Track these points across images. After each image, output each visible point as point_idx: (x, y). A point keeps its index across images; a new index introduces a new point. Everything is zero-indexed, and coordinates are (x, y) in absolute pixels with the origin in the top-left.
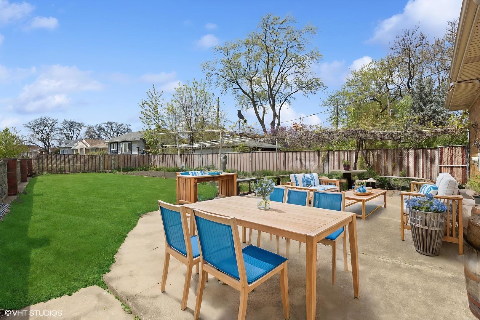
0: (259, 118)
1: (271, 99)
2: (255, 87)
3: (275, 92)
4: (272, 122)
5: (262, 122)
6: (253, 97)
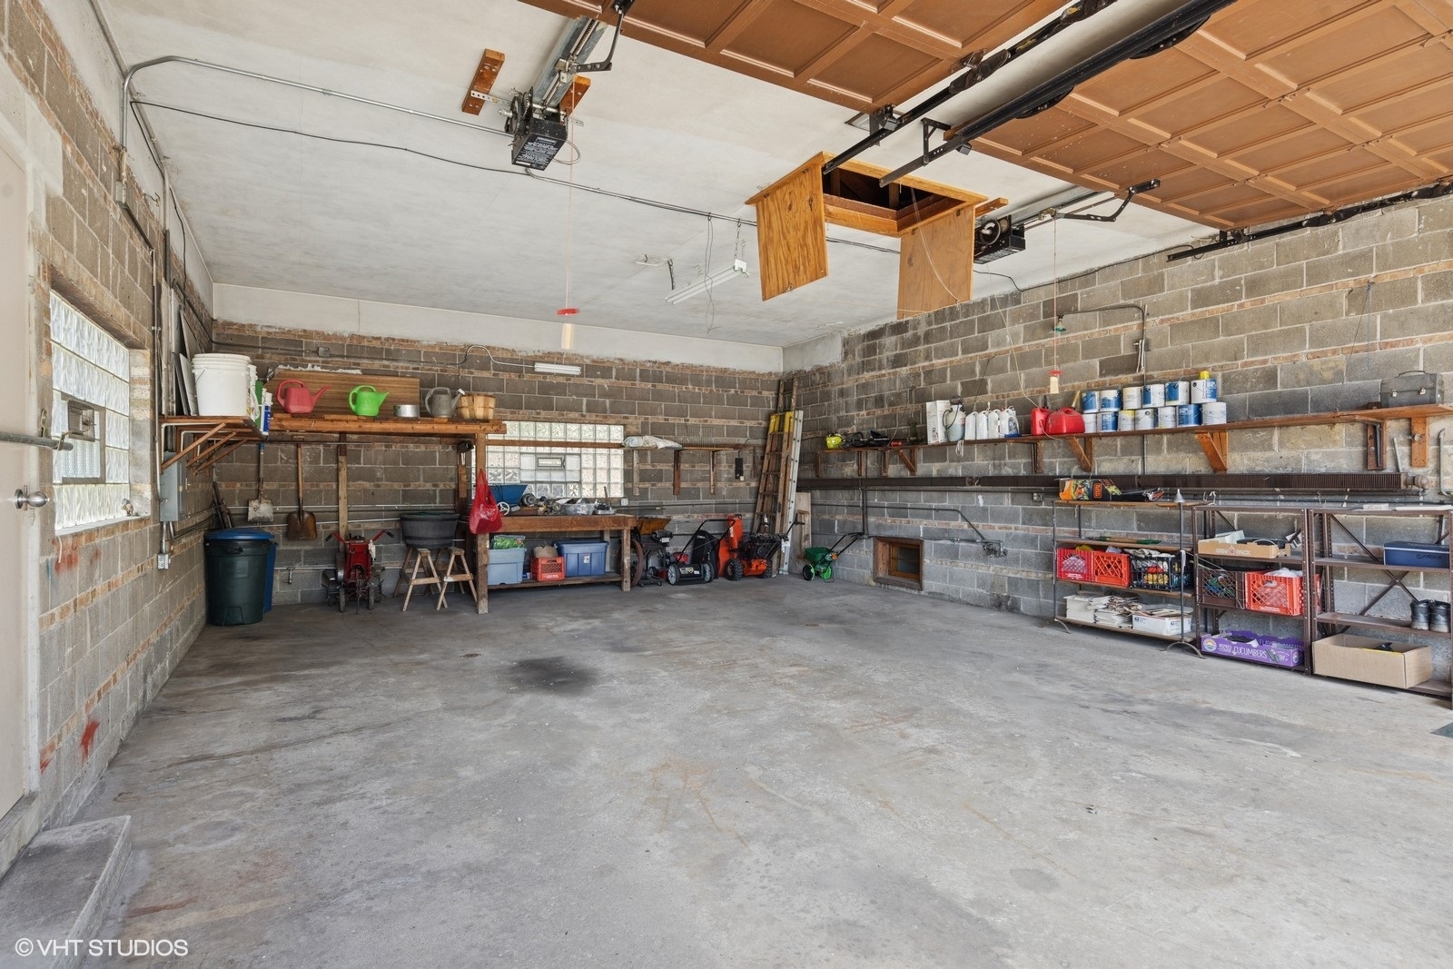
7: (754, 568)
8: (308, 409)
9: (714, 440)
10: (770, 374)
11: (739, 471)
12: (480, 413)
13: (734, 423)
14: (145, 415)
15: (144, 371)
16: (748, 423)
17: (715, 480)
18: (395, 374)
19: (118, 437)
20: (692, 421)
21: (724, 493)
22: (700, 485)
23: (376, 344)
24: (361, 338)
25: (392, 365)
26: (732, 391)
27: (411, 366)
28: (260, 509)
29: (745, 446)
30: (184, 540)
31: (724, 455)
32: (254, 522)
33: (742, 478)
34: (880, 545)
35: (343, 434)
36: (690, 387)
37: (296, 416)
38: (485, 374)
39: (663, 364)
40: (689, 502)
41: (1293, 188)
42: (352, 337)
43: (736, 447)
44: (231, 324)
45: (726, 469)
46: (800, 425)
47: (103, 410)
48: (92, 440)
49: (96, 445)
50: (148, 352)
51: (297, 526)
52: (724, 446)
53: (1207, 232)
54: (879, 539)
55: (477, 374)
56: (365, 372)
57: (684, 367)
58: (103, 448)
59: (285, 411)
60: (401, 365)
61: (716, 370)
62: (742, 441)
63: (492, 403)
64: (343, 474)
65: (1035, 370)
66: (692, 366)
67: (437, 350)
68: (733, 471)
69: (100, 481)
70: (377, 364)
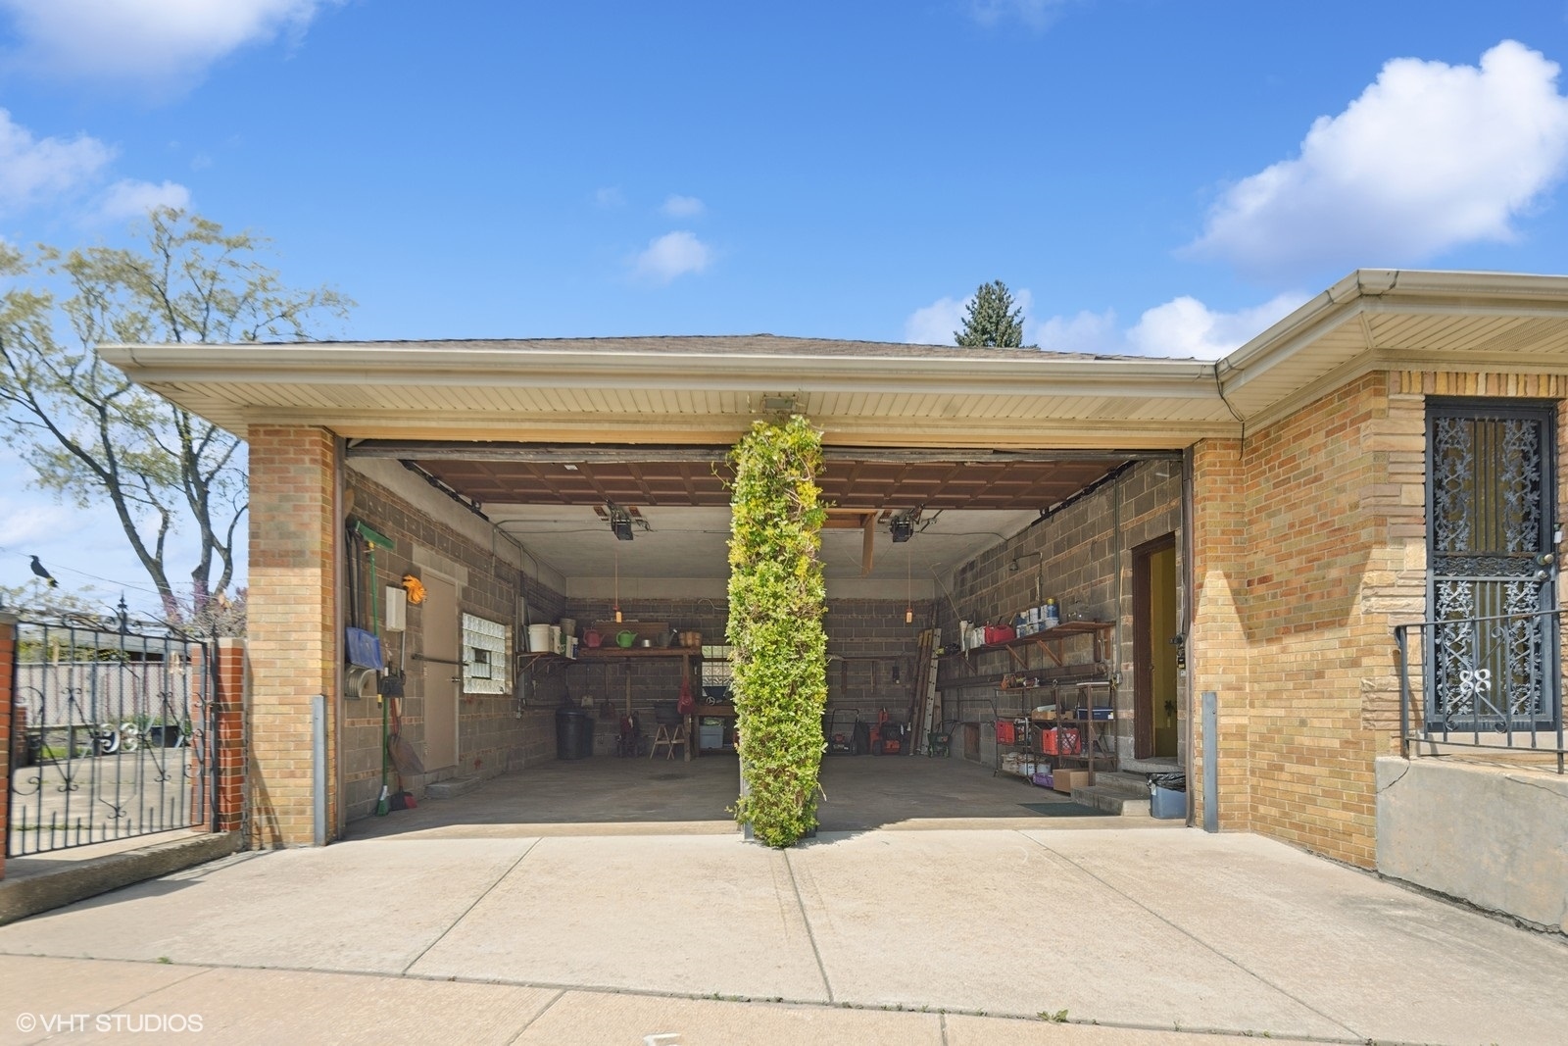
0: (140, 549)
1: (192, 485)
2: (117, 431)
3: (213, 465)
4: (200, 567)
5: (155, 567)
6: (113, 464)
7: (889, 747)
8: (597, 645)
9: (873, 653)
10: (923, 600)
11: (896, 677)
12: (690, 642)
13: (892, 640)
14: (510, 652)
15: (509, 635)
16: (903, 640)
17: (875, 683)
18: (657, 621)
19: (499, 663)
20: (856, 640)
21: (884, 693)
22: (863, 687)
23: (647, 603)
24: (638, 600)
25: (655, 615)
26: (890, 616)
27: (665, 614)
28: (588, 701)
29: (900, 657)
30: (536, 711)
31: (882, 664)
32: (583, 708)
33: (898, 682)
34: (967, 729)
35: (628, 657)
36: (854, 615)
37: (591, 649)
38: (710, 617)
39: (833, 600)
40: (854, 699)
41: (1011, 497)
42: (634, 600)
43: (892, 658)
44: (574, 599)
45: (885, 674)
46: (939, 640)
47: (490, 652)
48: (486, 663)
49: (488, 666)
50: (511, 626)
51: (606, 711)
52: (882, 658)
53: (1036, 515)
54: (967, 724)
55: (705, 617)
56: (641, 621)
57: (849, 601)
58: (491, 666)
59: (586, 646)
60: (660, 615)
61: (875, 601)
62: (899, 653)
63: (698, 636)
64: (629, 681)
65: (1012, 597)
66: (856, 599)
67: (681, 603)
68: (890, 676)
69: (490, 679)
70: (647, 615)
